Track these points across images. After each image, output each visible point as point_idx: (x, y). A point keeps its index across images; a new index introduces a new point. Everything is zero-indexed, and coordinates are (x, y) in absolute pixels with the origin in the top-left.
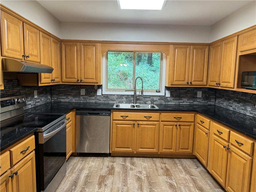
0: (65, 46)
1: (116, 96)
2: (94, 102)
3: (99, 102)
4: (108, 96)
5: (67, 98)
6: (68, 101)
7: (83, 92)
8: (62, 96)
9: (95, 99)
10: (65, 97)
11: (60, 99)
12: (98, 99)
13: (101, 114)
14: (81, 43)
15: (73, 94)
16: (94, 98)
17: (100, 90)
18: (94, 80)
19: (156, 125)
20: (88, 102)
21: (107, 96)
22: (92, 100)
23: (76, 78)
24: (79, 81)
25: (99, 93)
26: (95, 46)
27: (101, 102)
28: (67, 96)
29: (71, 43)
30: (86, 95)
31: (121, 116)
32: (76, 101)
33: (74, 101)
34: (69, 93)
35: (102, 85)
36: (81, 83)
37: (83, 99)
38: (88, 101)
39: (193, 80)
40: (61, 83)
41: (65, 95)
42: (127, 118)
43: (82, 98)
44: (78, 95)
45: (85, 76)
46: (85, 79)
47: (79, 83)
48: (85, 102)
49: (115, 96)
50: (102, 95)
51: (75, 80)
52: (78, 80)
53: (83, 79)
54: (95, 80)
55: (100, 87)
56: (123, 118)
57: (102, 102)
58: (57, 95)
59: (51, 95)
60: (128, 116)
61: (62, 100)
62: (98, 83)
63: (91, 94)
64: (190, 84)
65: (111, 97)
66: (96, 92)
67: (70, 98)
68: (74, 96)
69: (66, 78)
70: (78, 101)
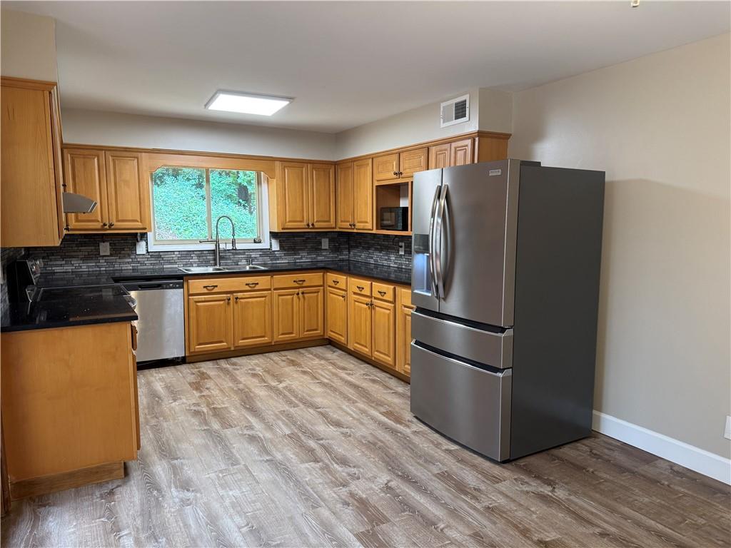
0: (72, 158)
1: (178, 253)
2: (131, 268)
3: (142, 267)
4: (161, 254)
5: (68, 263)
6: (70, 270)
7: (105, 248)
8: (56, 260)
9: (132, 262)
10: (64, 262)
11: (51, 266)
12: (139, 262)
13: (165, 286)
14: (108, 153)
15: (79, 253)
16: (131, 260)
17: (143, 243)
18: (137, 223)
19: (265, 297)
20: (117, 270)
21: (158, 255)
22: (126, 266)
23: (100, 221)
24: (107, 227)
25: (141, 249)
26: (136, 158)
27: (145, 267)
28: (68, 259)
29: (86, 152)
30: (111, 255)
31: (204, 287)
32: (90, 270)
33: (84, 268)
34: (74, 254)
35: (148, 232)
36: (110, 229)
37: (105, 264)
38: (117, 267)
39: (315, 220)
41: (63, 258)
42: (216, 290)
43: (104, 261)
44: (96, 256)
45: (119, 216)
46: (118, 221)
47: (107, 230)
48: (111, 269)
49: (176, 253)
50: (148, 252)
51: (99, 225)
52: (105, 225)
53: (115, 223)
54: (140, 224)
56: (208, 290)
57: (149, 267)
60: (216, 286)
61: (57, 269)
63: (123, 252)
64: (311, 226)
65: (166, 257)
66: (134, 246)
67: (76, 262)
68: (86, 258)
69: (77, 221)
70: (95, 269)
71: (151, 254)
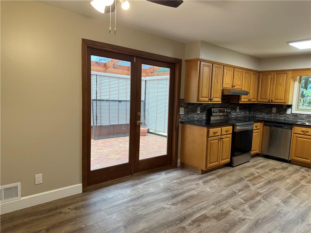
0: (262, 76)
1: (306, 115)
2: (283, 119)
3: (288, 119)
4: (298, 115)
5: (261, 114)
6: (261, 117)
7: (274, 110)
8: (257, 112)
9: (285, 117)
10: (260, 114)
11: (256, 114)
12: (287, 117)
14: (275, 73)
15: (265, 111)
16: (284, 116)
17: (290, 109)
20: (277, 119)
21: (296, 115)
22: (282, 118)
23: (268, 98)
24: (270, 101)
25: (289, 112)
26: (286, 73)
27: (290, 120)
29: (267, 73)
30: (276, 113)
31: (302, 131)
32: (268, 117)
33: (266, 117)
34: (263, 111)
35: (292, 105)
38: (278, 118)
40: (257, 103)
41: (260, 112)
42: (307, 134)
43: (273, 115)
44: (270, 112)
45: (276, 97)
46: (275, 99)
47: (270, 103)
48: (276, 118)
49: (304, 115)
50: (292, 113)
51: (267, 101)
52: (269, 101)
53: (273, 100)
54: (284, 101)
55: (290, 106)
56: (304, 133)
57: (291, 120)
58: (254, 111)
59: (249, 111)
60: (308, 132)
61: (257, 116)
62: (286, 103)
63: (281, 112)
65: (300, 116)
66: (286, 110)
67: (264, 114)
68: (267, 113)
69: (261, 99)
70: (270, 118)
71: (293, 114)
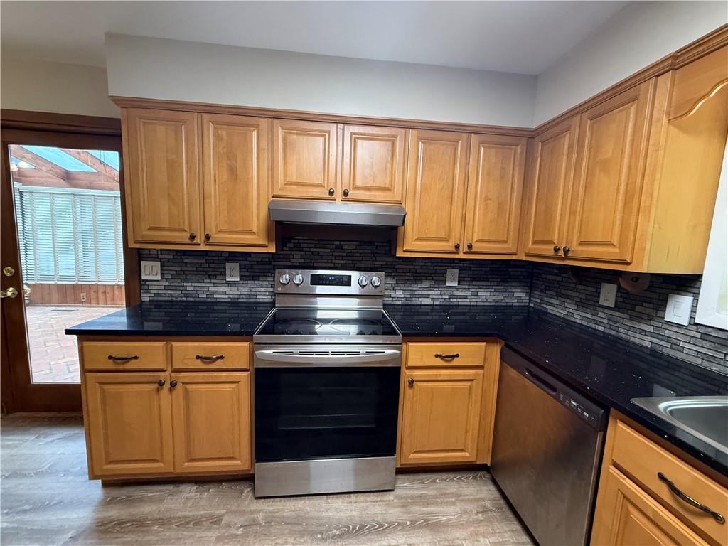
0: (542, 147)
2: (648, 345)
3: (672, 353)
5: (562, 305)
6: (562, 315)
7: (608, 295)
8: (552, 297)
9: (655, 335)
10: (557, 302)
11: (547, 303)
12: (667, 339)
15: (576, 294)
16: (651, 329)
17: (685, 301)
18: (611, 249)
20: (621, 339)
21: (724, 340)
22: (641, 336)
25: (678, 310)
26: (636, 99)
27: (680, 355)
28: (563, 300)
30: (617, 308)
31: (659, 474)
32: (583, 323)
33: (577, 318)
34: (570, 293)
35: (700, 276)
37: (606, 321)
38: (623, 333)
41: (559, 295)
43: (603, 315)
44: (592, 302)
46: (581, 244)
48: (614, 333)
50: (695, 325)
52: (557, 250)
53: (574, 247)
54: (617, 250)
55: (688, 283)
57: (691, 359)
58: (541, 291)
59: (530, 289)
61: (551, 309)
62: (629, 264)
63: (638, 309)
67: (569, 307)
68: (581, 305)
70: (589, 325)
